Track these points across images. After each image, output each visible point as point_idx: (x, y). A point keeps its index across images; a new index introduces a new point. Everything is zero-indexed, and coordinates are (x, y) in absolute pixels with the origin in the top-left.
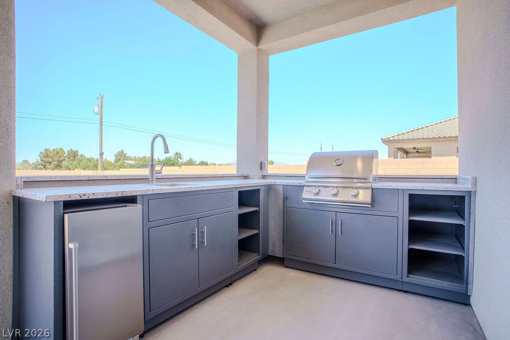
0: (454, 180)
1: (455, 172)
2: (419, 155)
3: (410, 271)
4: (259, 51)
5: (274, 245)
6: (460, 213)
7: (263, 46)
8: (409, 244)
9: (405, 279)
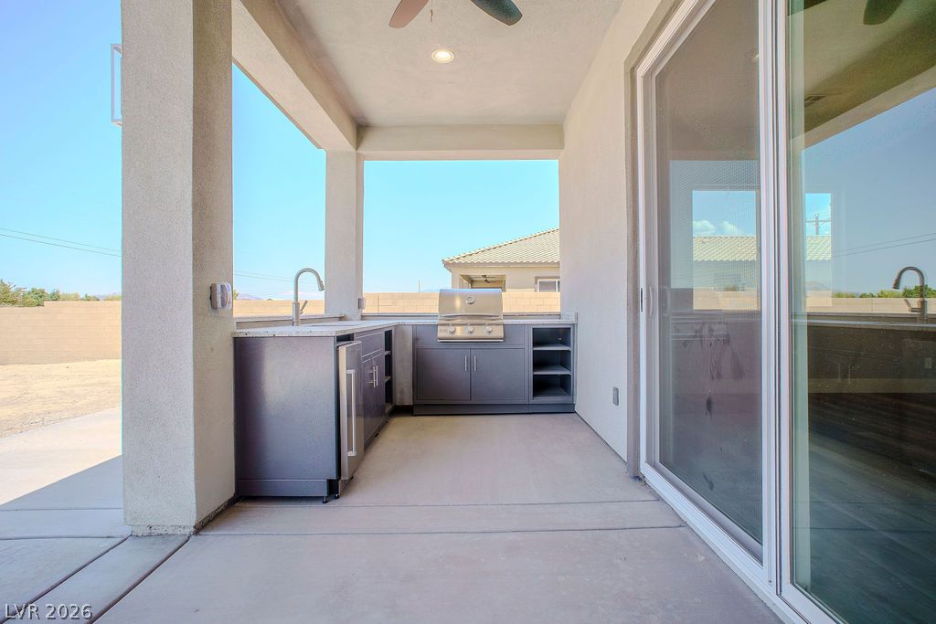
0: (559, 316)
1: (558, 309)
2: (488, 285)
3: (535, 395)
4: (358, 155)
5: (402, 392)
6: (565, 343)
7: (362, 151)
8: (534, 370)
9: (532, 401)
